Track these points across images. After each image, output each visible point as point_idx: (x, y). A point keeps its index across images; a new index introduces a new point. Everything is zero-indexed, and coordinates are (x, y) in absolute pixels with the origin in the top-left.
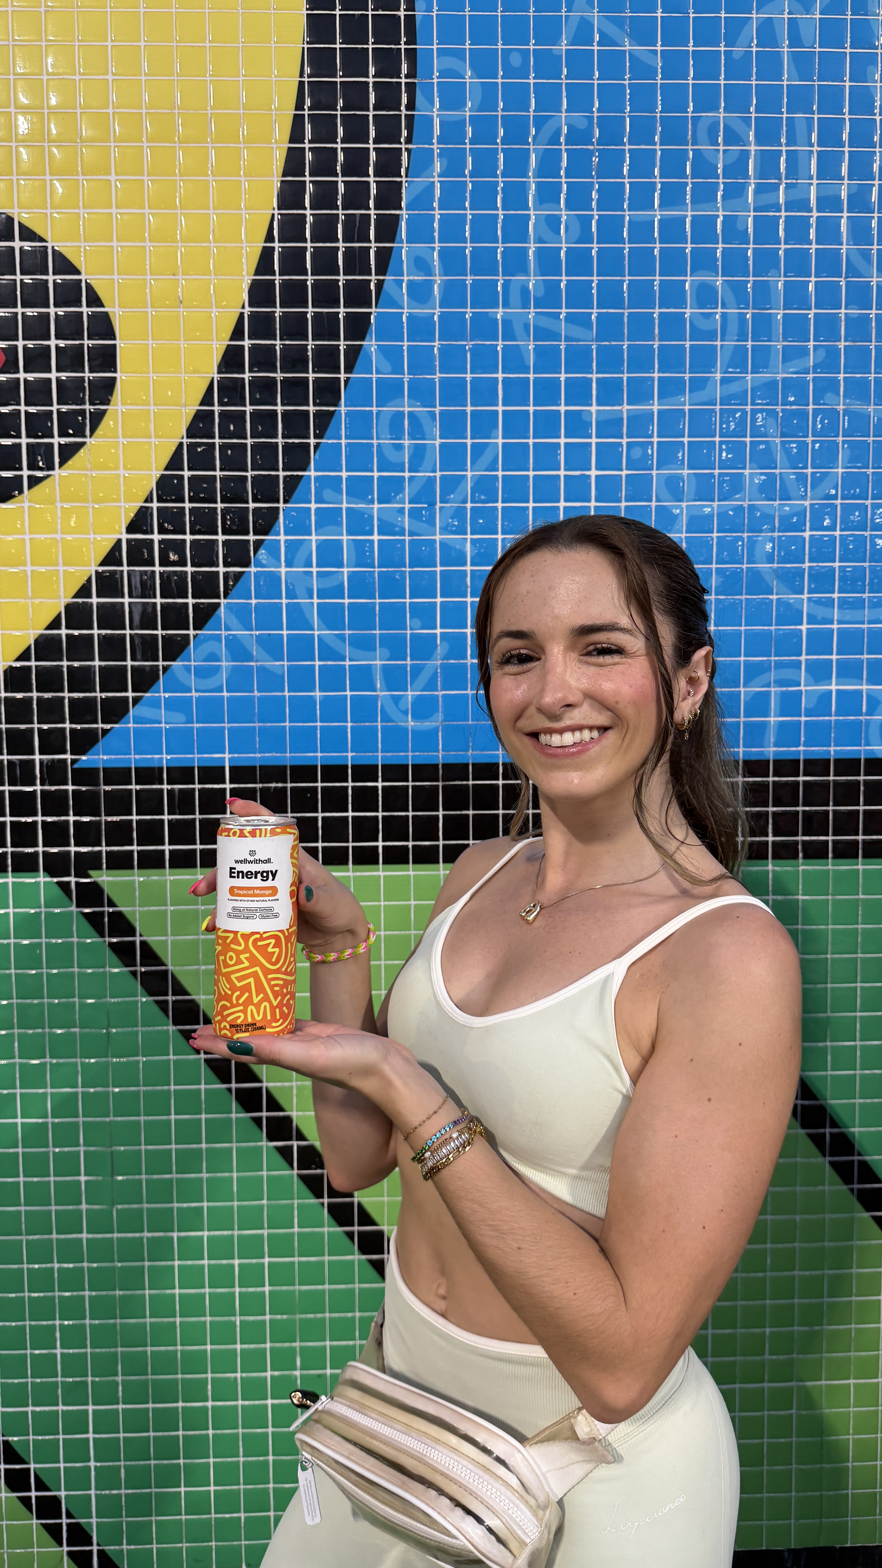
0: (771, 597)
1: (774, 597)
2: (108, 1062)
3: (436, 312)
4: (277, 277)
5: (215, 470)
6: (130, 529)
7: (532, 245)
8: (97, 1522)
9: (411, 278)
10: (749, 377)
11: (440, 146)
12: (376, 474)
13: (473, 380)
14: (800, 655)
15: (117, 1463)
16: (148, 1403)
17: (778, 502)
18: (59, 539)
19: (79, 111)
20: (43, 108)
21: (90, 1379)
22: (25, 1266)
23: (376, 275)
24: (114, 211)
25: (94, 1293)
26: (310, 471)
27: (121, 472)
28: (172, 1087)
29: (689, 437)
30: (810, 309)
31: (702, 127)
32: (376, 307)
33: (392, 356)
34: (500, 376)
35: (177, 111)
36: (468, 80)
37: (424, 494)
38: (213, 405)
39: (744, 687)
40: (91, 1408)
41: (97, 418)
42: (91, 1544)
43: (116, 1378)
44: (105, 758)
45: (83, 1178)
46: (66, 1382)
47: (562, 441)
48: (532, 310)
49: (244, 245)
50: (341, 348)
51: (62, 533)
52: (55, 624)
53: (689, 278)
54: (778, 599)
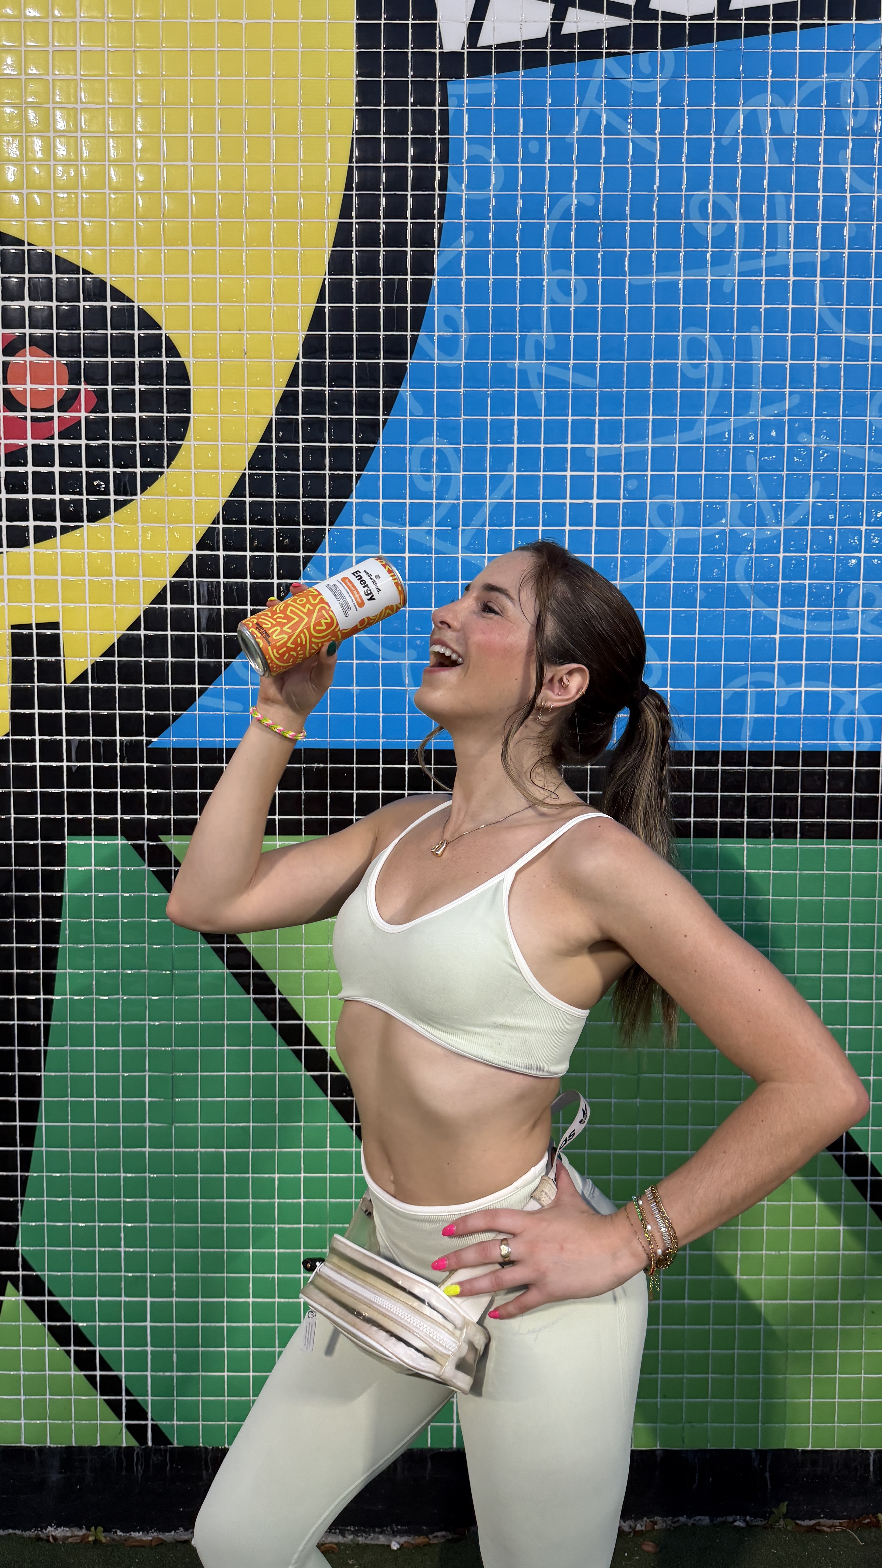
0: (748, 609)
1: (752, 610)
2: (172, 998)
3: (462, 362)
4: (327, 333)
5: (272, 497)
6: (200, 547)
7: (545, 305)
8: (152, 1400)
9: (441, 333)
10: (732, 419)
11: (468, 221)
12: (408, 501)
13: (492, 421)
14: (774, 660)
15: (171, 1349)
16: (198, 1297)
17: (756, 527)
18: (140, 554)
19: (162, 192)
20: (133, 190)
21: (149, 1274)
22: (96, 1175)
23: (411, 331)
24: (190, 276)
25: (153, 1200)
26: (352, 498)
27: (193, 498)
28: (226, 1022)
29: (678, 471)
30: (787, 361)
31: (694, 204)
32: (411, 359)
33: (425, 401)
34: (516, 418)
35: (245, 192)
36: (492, 165)
37: (449, 519)
38: (272, 442)
39: (724, 687)
40: (149, 1300)
41: (174, 451)
42: (147, 1419)
43: (171, 1275)
44: (174, 739)
45: (147, 1100)
46: (128, 1276)
47: (569, 473)
48: (544, 361)
49: (300, 305)
50: (381, 393)
51: (142, 549)
52: (135, 626)
53: (680, 334)
54: (754, 612)
